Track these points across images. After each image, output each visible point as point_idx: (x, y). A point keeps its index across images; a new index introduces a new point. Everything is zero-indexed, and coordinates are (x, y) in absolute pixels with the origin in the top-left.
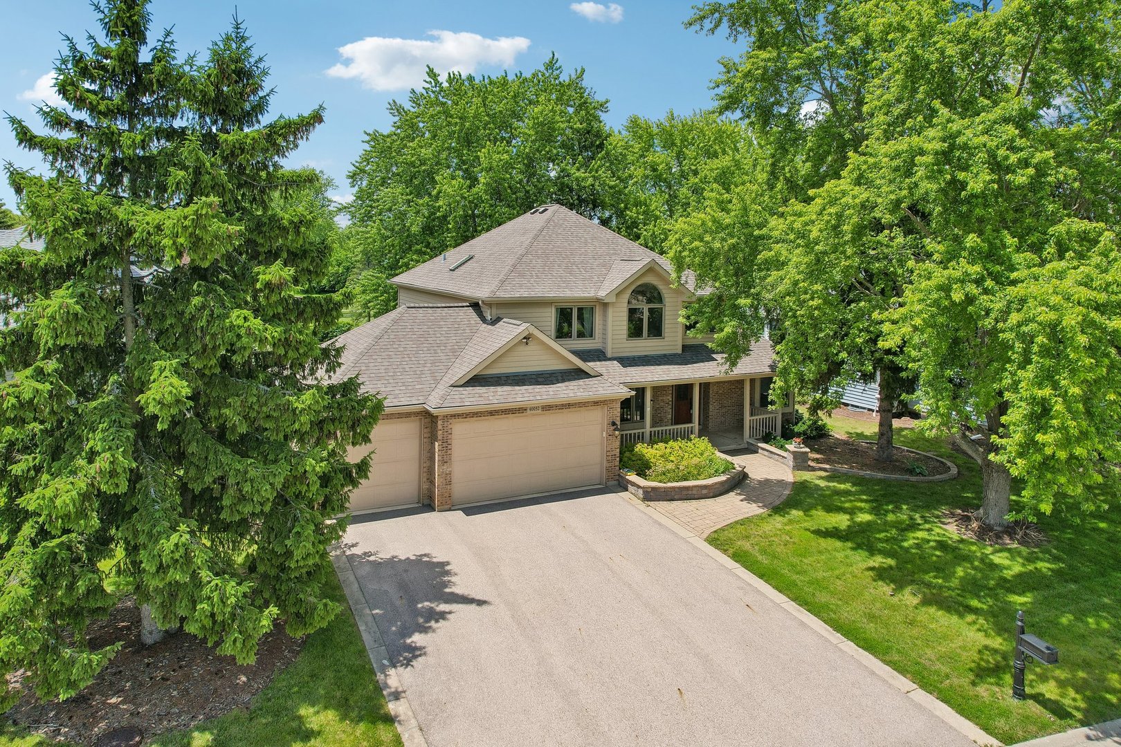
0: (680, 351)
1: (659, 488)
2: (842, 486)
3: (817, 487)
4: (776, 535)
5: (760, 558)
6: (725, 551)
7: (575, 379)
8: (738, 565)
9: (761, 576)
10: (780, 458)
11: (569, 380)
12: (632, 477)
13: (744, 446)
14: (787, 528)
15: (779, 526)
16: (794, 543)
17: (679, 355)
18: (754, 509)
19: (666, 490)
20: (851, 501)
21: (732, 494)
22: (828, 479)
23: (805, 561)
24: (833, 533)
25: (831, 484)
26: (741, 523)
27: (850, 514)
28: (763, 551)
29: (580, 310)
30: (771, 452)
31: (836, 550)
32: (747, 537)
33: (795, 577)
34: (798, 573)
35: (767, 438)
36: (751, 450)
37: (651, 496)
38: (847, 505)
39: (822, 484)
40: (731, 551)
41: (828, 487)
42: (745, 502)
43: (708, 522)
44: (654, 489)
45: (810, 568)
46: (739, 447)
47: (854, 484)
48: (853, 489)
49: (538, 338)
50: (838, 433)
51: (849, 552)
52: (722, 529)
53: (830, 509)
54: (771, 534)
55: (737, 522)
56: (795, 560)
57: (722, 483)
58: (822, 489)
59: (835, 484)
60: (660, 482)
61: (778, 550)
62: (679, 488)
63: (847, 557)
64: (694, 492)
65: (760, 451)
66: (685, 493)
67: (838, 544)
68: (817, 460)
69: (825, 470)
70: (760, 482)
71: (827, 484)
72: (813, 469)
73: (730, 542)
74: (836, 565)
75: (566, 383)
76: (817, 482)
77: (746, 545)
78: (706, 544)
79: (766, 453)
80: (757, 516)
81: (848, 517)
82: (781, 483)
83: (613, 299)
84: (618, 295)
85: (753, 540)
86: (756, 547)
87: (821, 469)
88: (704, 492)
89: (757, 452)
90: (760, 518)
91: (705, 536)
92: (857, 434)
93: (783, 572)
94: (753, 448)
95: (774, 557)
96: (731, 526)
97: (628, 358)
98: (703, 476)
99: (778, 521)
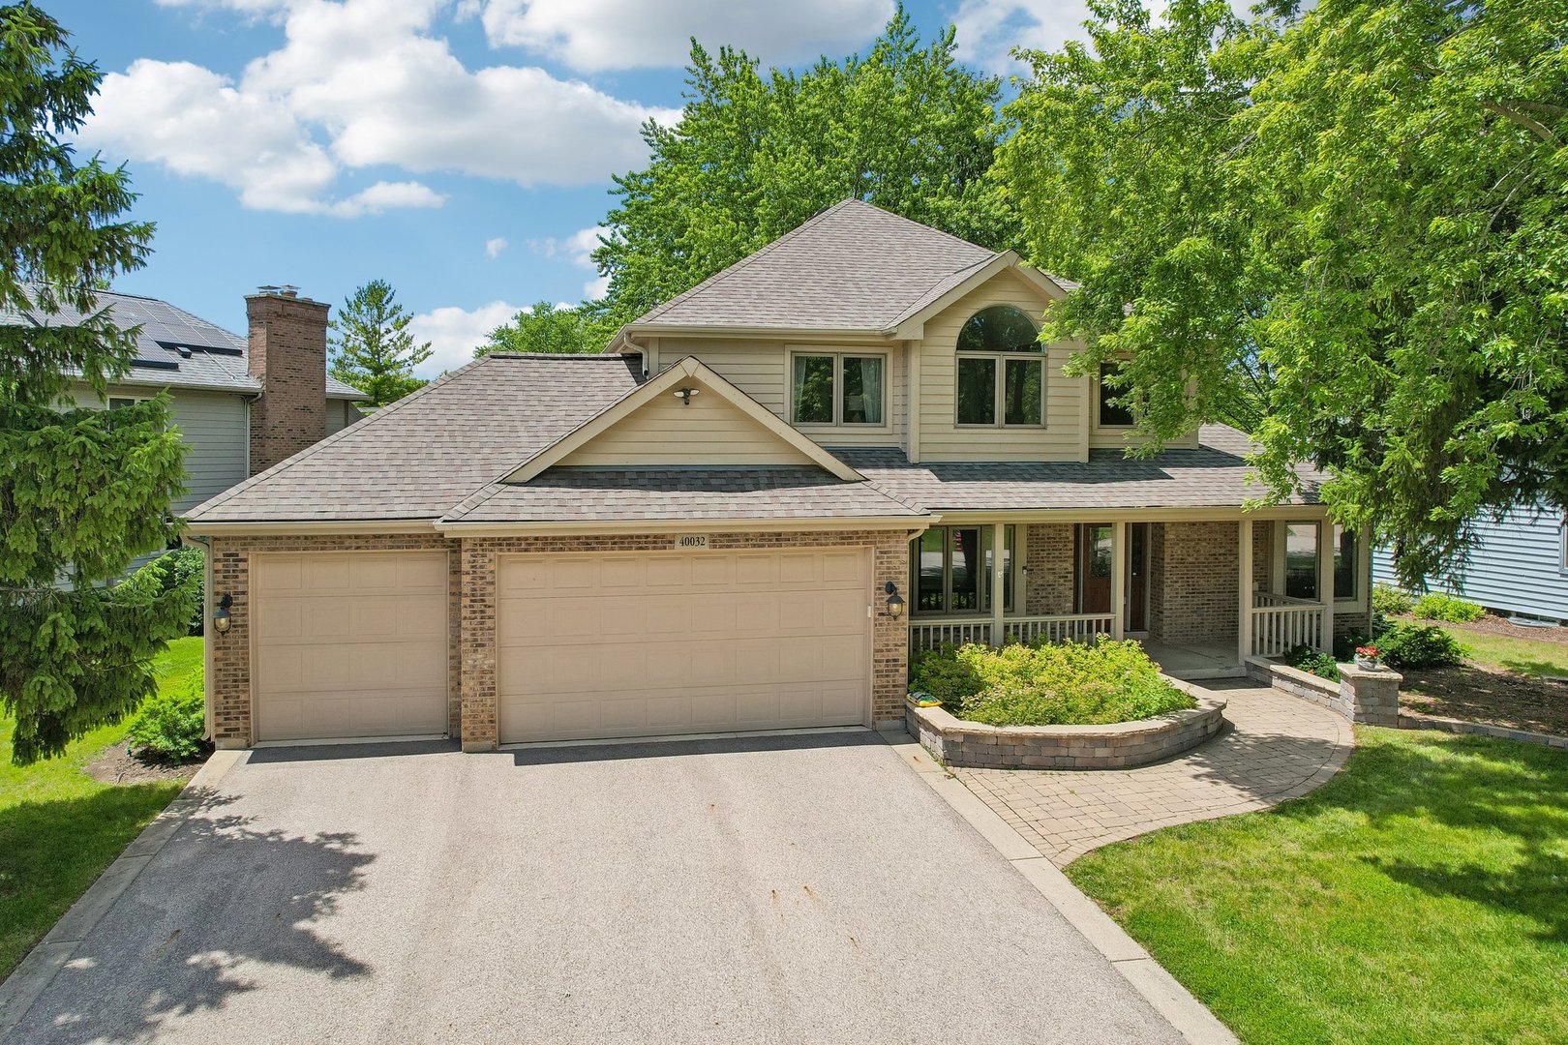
0: (1084, 458)
1: (983, 736)
2: (1499, 766)
3: (1421, 762)
4: (1277, 874)
5: (1214, 935)
6: (1111, 906)
7: (800, 485)
8: (1139, 950)
9: (1205, 996)
10: (1323, 697)
11: (784, 486)
12: (931, 712)
13: (1238, 670)
14: (1317, 857)
15: (1293, 850)
16: (1335, 902)
17: (1080, 465)
18: (1230, 801)
19: (1000, 742)
20: (1526, 802)
21: (1180, 763)
22: (1457, 746)
23: (1369, 963)
24: (1472, 884)
25: (1463, 759)
26: (1184, 833)
27: (1526, 835)
28: (1231, 920)
29: (852, 365)
30: (1302, 684)
31: (1478, 937)
32: (1189, 871)
33: (1324, 1013)
34: (1337, 1001)
35: (1294, 657)
36: (1255, 679)
37: (961, 754)
38: (1513, 811)
39: (1437, 755)
40: (1129, 907)
41: (1450, 766)
42: (1205, 783)
43: (1087, 823)
44: (970, 737)
45: (1381, 988)
46: (1226, 673)
47: (1533, 764)
48: (1532, 775)
49: (713, 394)
50: (1484, 664)
51: (1529, 951)
52: (1123, 846)
53: (1455, 817)
54: (1266, 868)
55: (1168, 831)
56: (1328, 956)
57: (1151, 736)
58: (1435, 767)
59: (1477, 758)
60: (988, 722)
61: (1281, 918)
62: (1034, 739)
63: (1522, 966)
64: (1074, 752)
65: (1275, 682)
66: (1049, 751)
67: (1490, 920)
68: (1423, 708)
69: (1446, 728)
70: (1260, 742)
71: (1450, 756)
72: (1413, 724)
73: (1135, 880)
74: (1481, 990)
75: (776, 492)
76: (1422, 750)
77: (1179, 895)
78: (1064, 881)
79: (1290, 686)
80: (1234, 819)
81: (1517, 842)
82: (1319, 748)
83: (919, 335)
84: (929, 325)
85: (1202, 883)
86: (1211, 903)
87: (1433, 726)
88: (1101, 752)
89: (1269, 685)
90: (1242, 825)
91: (1068, 858)
92: (1535, 667)
93: (1282, 989)
94: (1258, 676)
95: (1261, 937)
96: (1149, 839)
97: (957, 466)
98: (1106, 716)
99: (1295, 835)
